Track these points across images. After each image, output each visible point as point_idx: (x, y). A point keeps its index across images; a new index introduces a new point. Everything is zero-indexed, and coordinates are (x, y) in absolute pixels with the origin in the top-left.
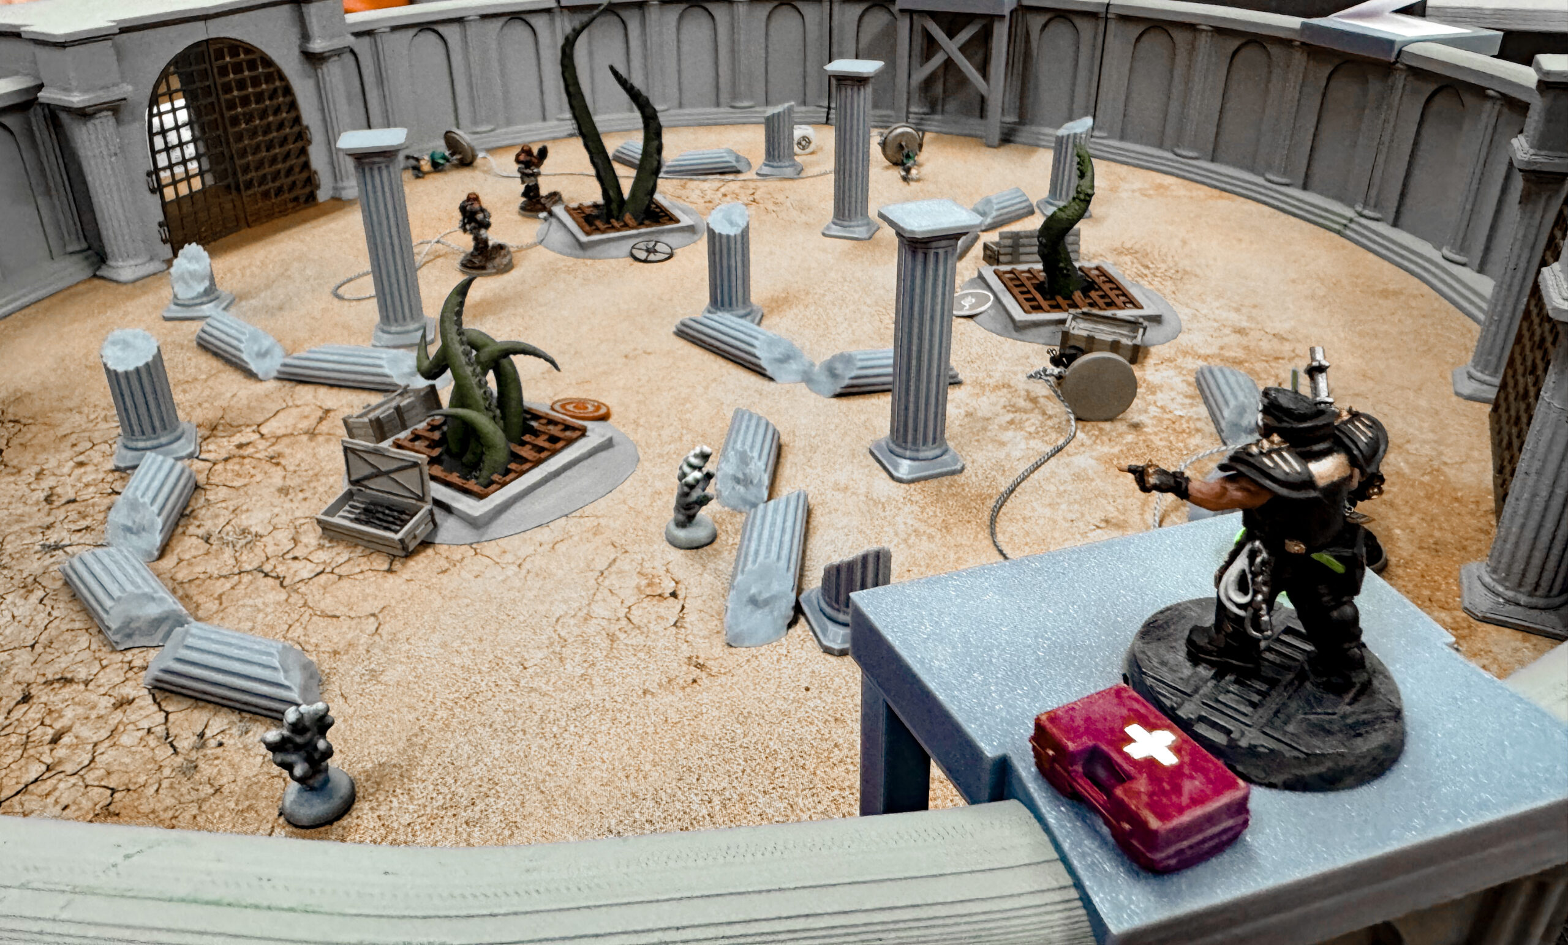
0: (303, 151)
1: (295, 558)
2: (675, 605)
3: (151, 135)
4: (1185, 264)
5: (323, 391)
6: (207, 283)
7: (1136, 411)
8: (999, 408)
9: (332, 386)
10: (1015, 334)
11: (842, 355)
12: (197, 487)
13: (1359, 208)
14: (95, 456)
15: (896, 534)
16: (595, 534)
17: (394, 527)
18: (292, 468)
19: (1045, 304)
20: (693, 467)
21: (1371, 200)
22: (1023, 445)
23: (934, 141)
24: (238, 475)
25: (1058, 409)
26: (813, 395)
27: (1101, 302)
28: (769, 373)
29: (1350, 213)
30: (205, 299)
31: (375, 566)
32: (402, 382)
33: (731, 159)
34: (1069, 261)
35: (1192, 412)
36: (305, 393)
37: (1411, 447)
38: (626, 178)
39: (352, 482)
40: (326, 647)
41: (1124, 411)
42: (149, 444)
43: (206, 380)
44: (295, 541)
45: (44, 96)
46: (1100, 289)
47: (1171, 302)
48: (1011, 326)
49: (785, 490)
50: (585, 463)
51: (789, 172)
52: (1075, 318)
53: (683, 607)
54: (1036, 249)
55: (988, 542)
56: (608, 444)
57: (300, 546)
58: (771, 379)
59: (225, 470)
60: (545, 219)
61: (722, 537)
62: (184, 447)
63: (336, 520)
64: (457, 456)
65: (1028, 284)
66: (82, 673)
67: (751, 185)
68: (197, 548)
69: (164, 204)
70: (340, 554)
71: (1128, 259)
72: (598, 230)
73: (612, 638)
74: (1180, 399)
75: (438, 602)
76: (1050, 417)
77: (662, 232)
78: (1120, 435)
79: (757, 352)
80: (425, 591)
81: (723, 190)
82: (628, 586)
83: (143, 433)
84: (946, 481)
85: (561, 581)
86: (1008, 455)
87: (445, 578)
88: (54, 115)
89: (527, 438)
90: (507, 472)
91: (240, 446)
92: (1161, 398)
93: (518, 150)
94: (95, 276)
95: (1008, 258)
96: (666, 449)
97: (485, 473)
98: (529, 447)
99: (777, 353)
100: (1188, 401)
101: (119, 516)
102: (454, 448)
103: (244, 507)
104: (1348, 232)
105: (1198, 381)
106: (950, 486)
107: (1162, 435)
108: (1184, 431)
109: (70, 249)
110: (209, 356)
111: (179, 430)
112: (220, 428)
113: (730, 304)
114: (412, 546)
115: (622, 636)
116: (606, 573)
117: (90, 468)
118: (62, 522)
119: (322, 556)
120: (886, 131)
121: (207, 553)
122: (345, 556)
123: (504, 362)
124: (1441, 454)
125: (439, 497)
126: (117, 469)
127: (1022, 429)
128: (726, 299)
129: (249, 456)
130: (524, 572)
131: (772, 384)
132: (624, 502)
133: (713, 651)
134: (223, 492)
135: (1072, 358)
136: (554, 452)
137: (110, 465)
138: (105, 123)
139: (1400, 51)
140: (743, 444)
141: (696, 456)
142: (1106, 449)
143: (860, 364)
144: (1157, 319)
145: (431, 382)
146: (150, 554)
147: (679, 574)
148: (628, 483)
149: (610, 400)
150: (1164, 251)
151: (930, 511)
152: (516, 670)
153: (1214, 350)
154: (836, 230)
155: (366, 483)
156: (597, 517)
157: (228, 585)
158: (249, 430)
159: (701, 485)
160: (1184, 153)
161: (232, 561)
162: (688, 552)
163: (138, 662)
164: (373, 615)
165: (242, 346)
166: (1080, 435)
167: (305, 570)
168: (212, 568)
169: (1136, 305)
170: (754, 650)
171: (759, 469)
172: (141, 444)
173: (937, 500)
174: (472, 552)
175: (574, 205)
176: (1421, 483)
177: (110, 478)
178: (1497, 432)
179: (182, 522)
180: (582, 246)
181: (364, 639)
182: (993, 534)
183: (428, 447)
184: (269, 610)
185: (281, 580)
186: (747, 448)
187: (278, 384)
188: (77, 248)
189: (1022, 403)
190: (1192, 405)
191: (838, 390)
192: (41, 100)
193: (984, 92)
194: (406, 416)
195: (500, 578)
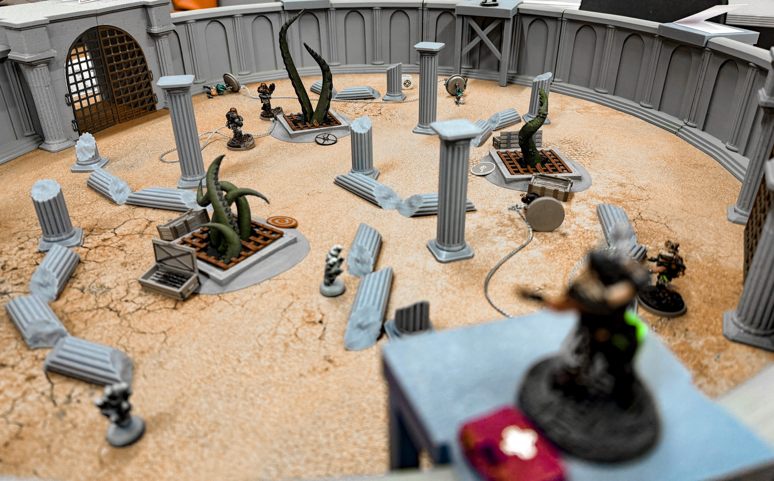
0: (149, 84)
1: (127, 301)
2: (320, 327)
3: (68, 76)
4: (596, 149)
5: (149, 211)
6: (94, 153)
7: (564, 227)
8: (494, 224)
9: (154, 208)
10: (505, 185)
11: (416, 196)
12: (80, 262)
13: (686, 121)
14: (29, 244)
15: (437, 290)
16: (283, 289)
17: (178, 285)
18: (129, 252)
19: (521, 170)
20: (333, 256)
21: (691, 118)
22: (505, 244)
23: (473, 83)
24: (102, 256)
25: (523, 225)
26: (402, 216)
27: (550, 169)
28: (379, 204)
29: (681, 123)
30: (93, 161)
31: (167, 306)
32: (190, 207)
33: (370, 92)
34: (534, 148)
35: (593, 228)
36: (140, 212)
37: (703, 248)
38: (314, 100)
39: (157, 261)
40: (138, 349)
41: (558, 227)
42: (56, 239)
43: (90, 205)
44: (128, 292)
45: (11, 55)
46: (550, 162)
47: (587, 169)
48: (503, 182)
49: (383, 266)
50: (282, 251)
51: (399, 99)
52: (536, 178)
53: (325, 329)
54: (518, 141)
55: (482, 296)
56: (294, 241)
57: (130, 294)
58: (380, 207)
59: (95, 253)
60: (273, 121)
61: (348, 291)
62: (74, 241)
63: (149, 281)
64: (216, 247)
65: (513, 159)
66: (11, 361)
67: (380, 105)
68: (76, 295)
69: (75, 111)
70: (149, 299)
71: (567, 146)
72: (299, 128)
73: (286, 345)
74: (588, 220)
75: (198, 325)
76: (520, 229)
77: (332, 129)
78: (555, 239)
79: (374, 194)
80: (192, 320)
81: (365, 107)
82: (297, 317)
83: (53, 233)
84: (464, 262)
85: (262, 315)
86: (497, 249)
87: (203, 312)
88: (17, 66)
89: (252, 238)
90: (240, 256)
91: (104, 240)
92: (578, 220)
93: (259, 85)
94: (39, 148)
95: (505, 145)
96: (324, 244)
97: (228, 256)
98: (252, 243)
99: (383, 195)
100: (592, 222)
101: (37, 278)
102: (214, 243)
103: (103, 273)
104: (680, 133)
105: (597, 210)
106: (466, 265)
107: (577, 240)
108: (588, 238)
109: (27, 134)
110: (93, 192)
111: (72, 232)
112: (95, 230)
113: (362, 169)
114: (187, 295)
115: (291, 344)
116: (287, 310)
117: (26, 251)
118: (9, 280)
119: (141, 300)
120: (448, 78)
121: (82, 298)
122: (152, 300)
123: (241, 198)
124: (718, 252)
125: (202, 269)
126: (40, 252)
127: (505, 235)
128: (360, 166)
129: (108, 246)
130: (244, 309)
131: (381, 210)
132: (300, 272)
133: (337, 352)
134: (93, 265)
135: (532, 199)
136: (266, 245)
137: (36, 250)
138: (42, 69)
139: (708, 41)
140: (362, 242)
141: (335, 250)
142: (548, 247)
143: (425, 201)
144: (579, 178)
145: (203, 208)
146: (52, 298)
147: (324, 310)
148: (303, 261)
149: (298, 218)
150: (586, 141)
151: (455, 278)
152: (235, 363)
153: (608, 195)
154: (419, 130)
155: (166, 262)
156: (285, 279)
157: (91, 315)
158: (109, 231)
159: (337, 264)
160: (600, 90)
161: (94, 302)
162: (331, 299)
163: (40, 356)
164: (164, 332)
165: (109, 187)
166: (535, 239)
167: (131, 307)
168: (83, 306)
169: (569, 171)
170: (359, 353)
171: (369, 255)
172: (52, 239)
173: (459, 273)
174: (218, 299)
175: (288, 114)
176: (707, 267)
177: (36, 256)
178: (747, 241)
179: (70, 281)
180: (291, 136)
181: (158, 345)
182: (486, 291)
183: (200, 242)
184: (111, 329)
185: (118, 312)
186: (363, 244)
187: (127, 207)
188: (30, 133)
189: (506, 222)
190: (594, 224)
191: (414, 214)
192: (9, 58)
193: (499, 59)
194: (190, 226)
195: (231, 313)
